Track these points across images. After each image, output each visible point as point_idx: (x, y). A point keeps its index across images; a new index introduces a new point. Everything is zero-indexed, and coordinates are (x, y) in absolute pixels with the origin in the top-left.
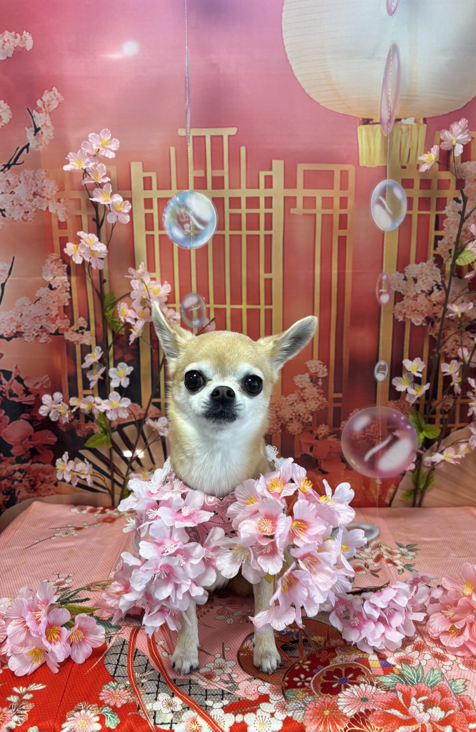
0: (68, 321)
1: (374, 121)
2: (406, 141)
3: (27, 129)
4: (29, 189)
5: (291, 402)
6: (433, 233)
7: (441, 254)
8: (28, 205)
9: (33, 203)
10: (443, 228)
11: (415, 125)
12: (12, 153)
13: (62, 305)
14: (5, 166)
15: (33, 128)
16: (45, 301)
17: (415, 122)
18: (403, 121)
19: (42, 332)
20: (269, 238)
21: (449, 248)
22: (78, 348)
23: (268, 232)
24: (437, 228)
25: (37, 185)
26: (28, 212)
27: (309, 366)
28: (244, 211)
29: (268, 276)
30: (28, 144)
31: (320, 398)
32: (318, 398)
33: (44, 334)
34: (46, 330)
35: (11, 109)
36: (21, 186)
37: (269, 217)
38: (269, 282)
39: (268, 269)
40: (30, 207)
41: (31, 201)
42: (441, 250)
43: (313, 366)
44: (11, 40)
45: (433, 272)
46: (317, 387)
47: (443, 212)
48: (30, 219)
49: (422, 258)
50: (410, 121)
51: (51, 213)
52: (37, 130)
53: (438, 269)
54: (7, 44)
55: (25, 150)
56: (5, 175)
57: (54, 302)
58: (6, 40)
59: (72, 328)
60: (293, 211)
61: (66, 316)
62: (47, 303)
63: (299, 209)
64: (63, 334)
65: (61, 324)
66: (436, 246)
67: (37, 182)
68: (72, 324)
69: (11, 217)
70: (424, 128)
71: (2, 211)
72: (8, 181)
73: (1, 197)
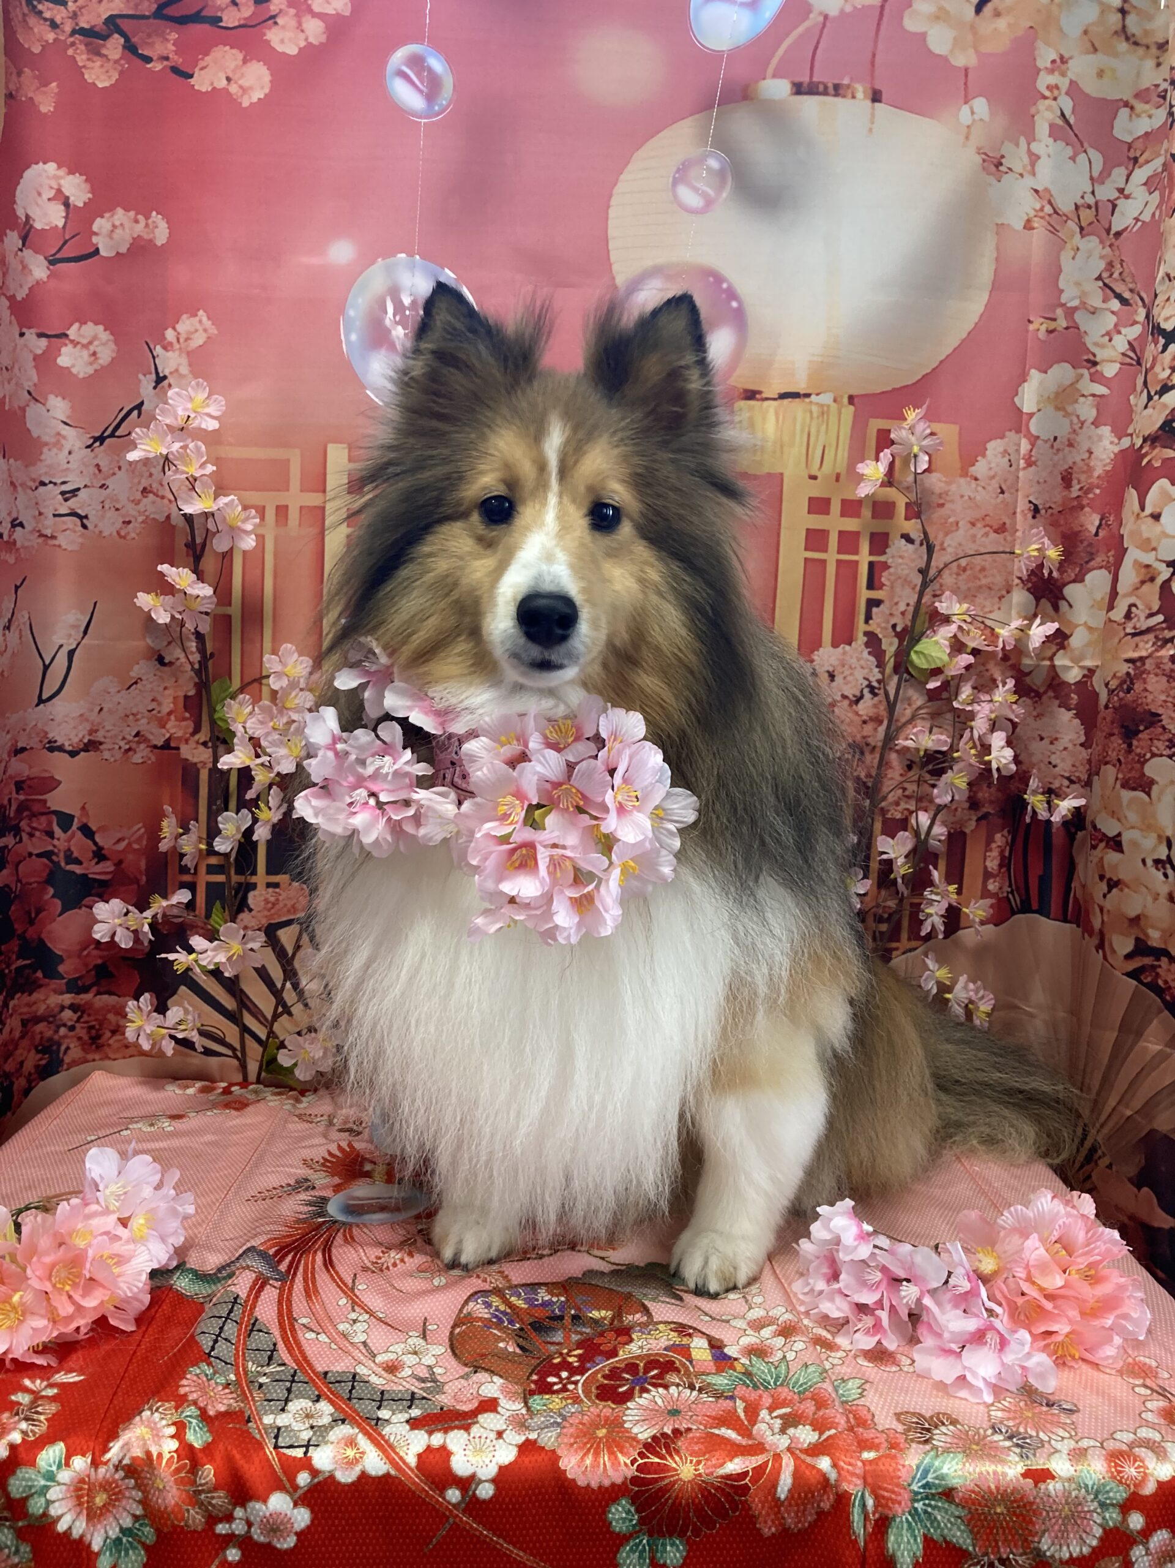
0: (190, 725)
1: (764, 395)
2: (818, 431)
3: (141, 376)
4: (136, 481)
6: (864, 594)
7: (878, 631)
8: (131, 511)
9: (141, 507)
10: (881, 587)
11: (834, 406)
12: (109, 418)
13: (181, 694)
14: (96, 439)
15: (154, 376)
16: (149, 686)
17: (835, 401)
18: (813, 397)
19: (139, 743)
21: (893, 622)
22: (204, 775)
24: (871, 586)
25: (151, 475)
26: (129, 522)
30: (142, 403)
33: (142, 746)
34: (146, 740)
35: (116, 343)
36: (120, 474)
40: (134, 513)
41: (137, 503)
42: (878, 625)
44: (127, 225)
45: (862, 662)
47: (882, 558)
48: (133, 535)
49: (843, 636)
50: (826, 399)
51: (174, 527)
52: (160, 380)
53: (872, 659)
54: (119, 231)
55: (135, 412)
56: (92, 455)
57: (165, 688)
58: (117, 223)
59: (197, 737)
61: (187, 715)
62: (152, 690)
64: (178, 749)
65: (176, 728)
66: (868, 618)
67: (153, 470)
68: (197, 730)
69: (97, 531)
70: (849, 411)
71: (81, 518)
72: (97, 465)
73: (82, 494)
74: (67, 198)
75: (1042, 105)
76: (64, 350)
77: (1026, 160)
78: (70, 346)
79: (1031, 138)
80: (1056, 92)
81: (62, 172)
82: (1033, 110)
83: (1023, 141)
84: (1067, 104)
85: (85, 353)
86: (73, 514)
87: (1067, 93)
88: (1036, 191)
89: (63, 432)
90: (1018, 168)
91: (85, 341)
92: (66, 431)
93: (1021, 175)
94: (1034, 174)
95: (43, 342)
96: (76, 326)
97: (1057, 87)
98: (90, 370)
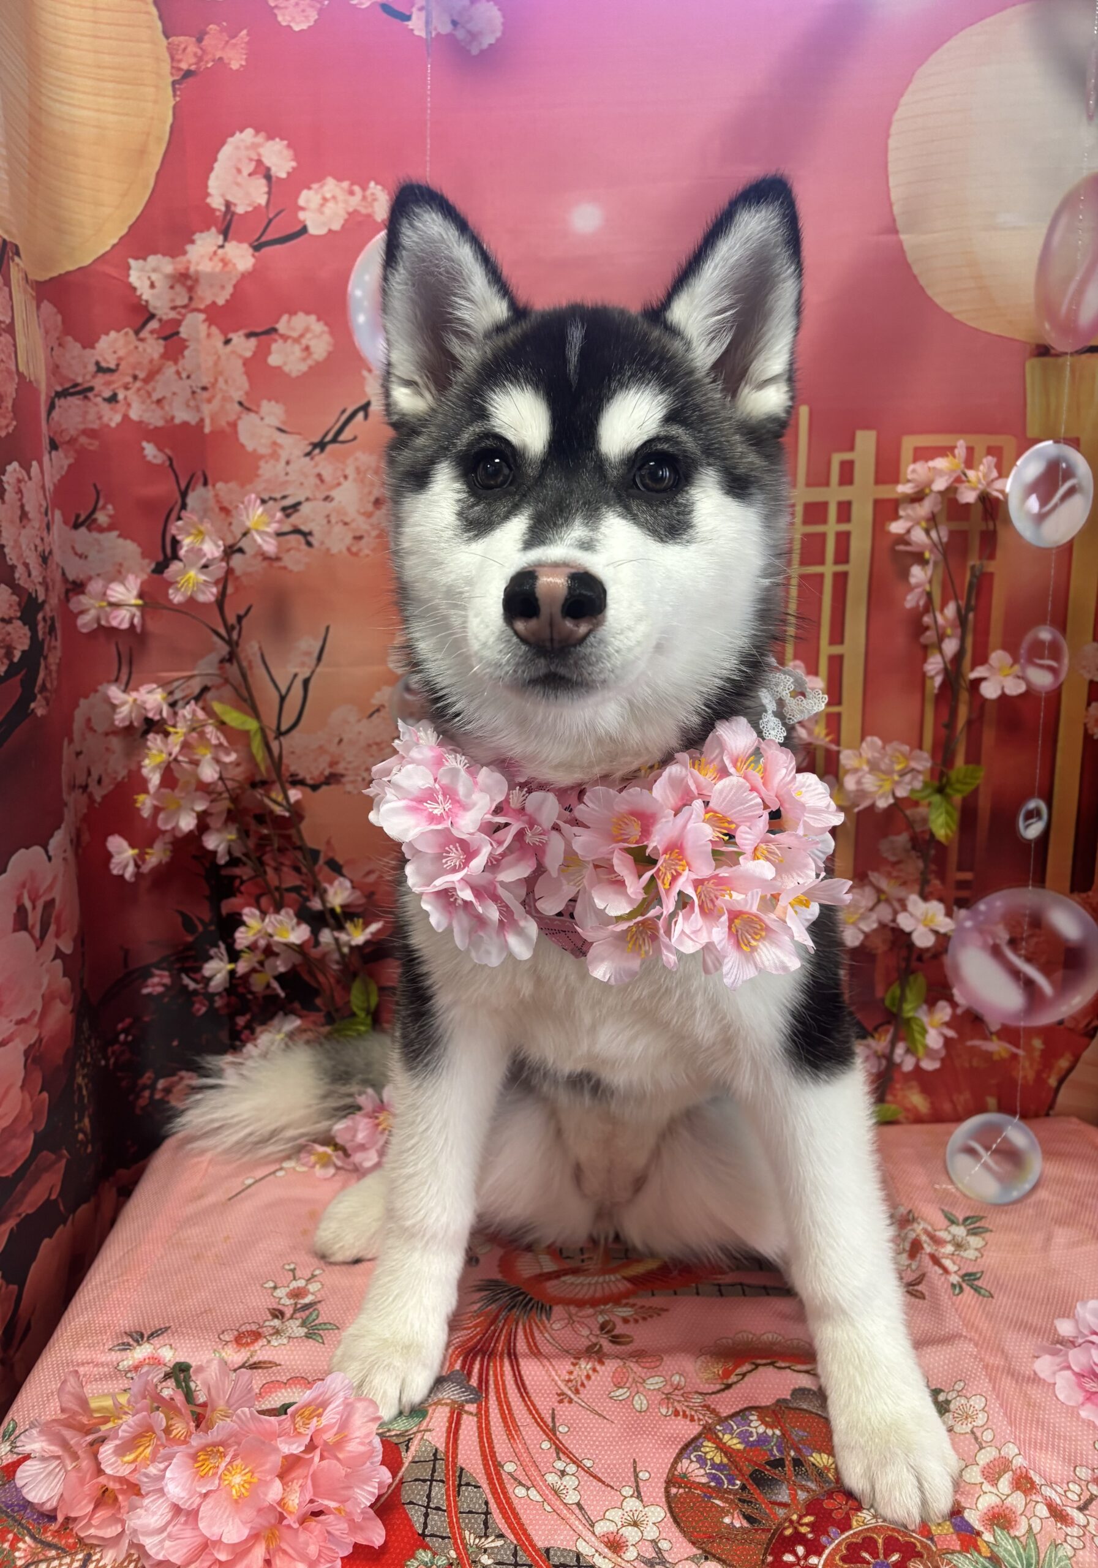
3: (365, 373)
4: (366, 490)
8: (361, 524)
9: (374, 520)
12: (330, 421)
14: (316, 446)
16: (392, 713)
20: (840, 581)
23: (840, 568)
26: (360, 538)
29: (836, 650)
30: (368, 404)
35: (331, 334)
36: (347, 485)
37: (843, 539)
38: (836, 661)
39: (837, 640)
40: (366, 527)
41: (368, 514)
44: (340, 197)
48: (366, 553)
54: (330, 205)
55: (361, 415)
56: (312, 463)
58: (328, 195)
69: (324, 548)
71: (306, 535)
72: (319, 476)
73: (305, 509)
74: (268, 169)
76: (274, 347)
78: (280, 341)
81: (260, 138)
85: (297, 350)
86: (297, 531)
89: (279, 441)
91: (295, 334)
92: (282, 438)
95: (253, 342)
96: (285, 318)
98: (304, 367)
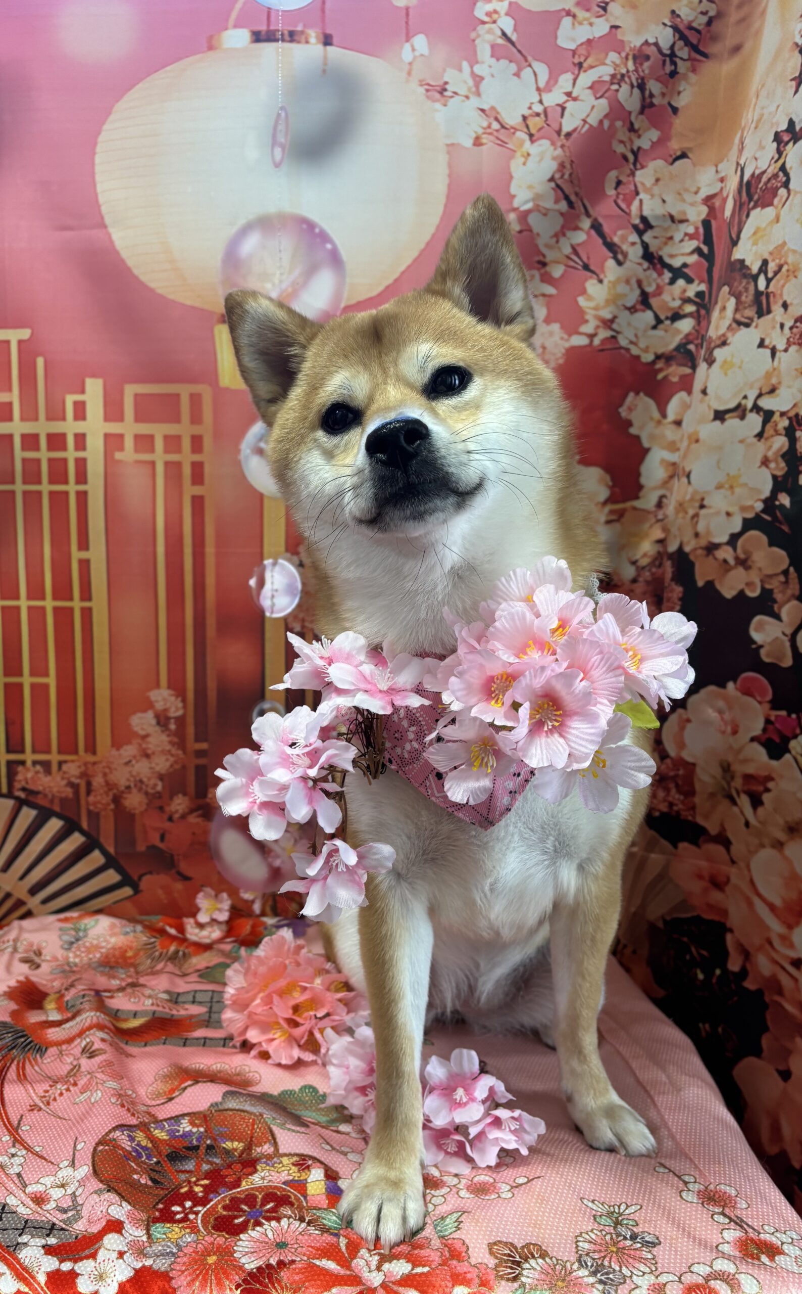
5: (128, 759)
20: (82, 497)
23: (81, 488)
27: (153, 698)
28: (44, 454)
29: (84, 555)
31: (174, 751)
32: (169, 751)
37: (81, 464)
38: (85, 565)
39: (84, 544)
43: (160, 698)
46: (167, 733)
60: (118, 456)
63: (128, 454)
75: (482, 29)
77: (471, 83)
79: (473, 60)
80: (495, 16)
82: (473, 35)
83: (465, 65)
84: (507, 24)
87: (507, 14)
88: (483, 110)
90: (463, 91)
93: (467, 97)
94: (478, 94)
97: (495, 12)
